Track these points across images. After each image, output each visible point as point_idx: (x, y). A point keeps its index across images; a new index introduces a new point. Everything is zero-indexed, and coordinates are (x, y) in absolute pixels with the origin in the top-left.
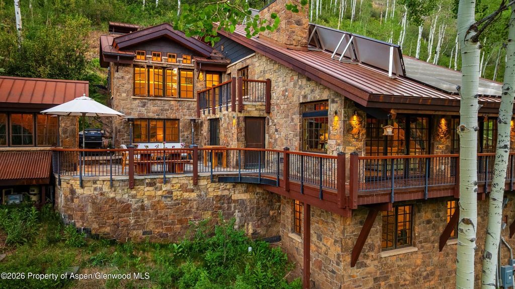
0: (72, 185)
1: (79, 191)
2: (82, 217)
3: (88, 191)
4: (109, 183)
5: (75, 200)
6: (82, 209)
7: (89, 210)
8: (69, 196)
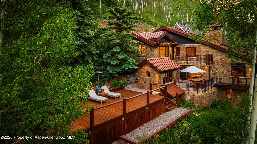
0: (194, 93)
1: (196, 95)
2: (197, 103)
3: (199, 95)
4: (202, 91)
5: (195, 98)
6: (197, 100)
7: (199, 100)
8: (193, 97)
